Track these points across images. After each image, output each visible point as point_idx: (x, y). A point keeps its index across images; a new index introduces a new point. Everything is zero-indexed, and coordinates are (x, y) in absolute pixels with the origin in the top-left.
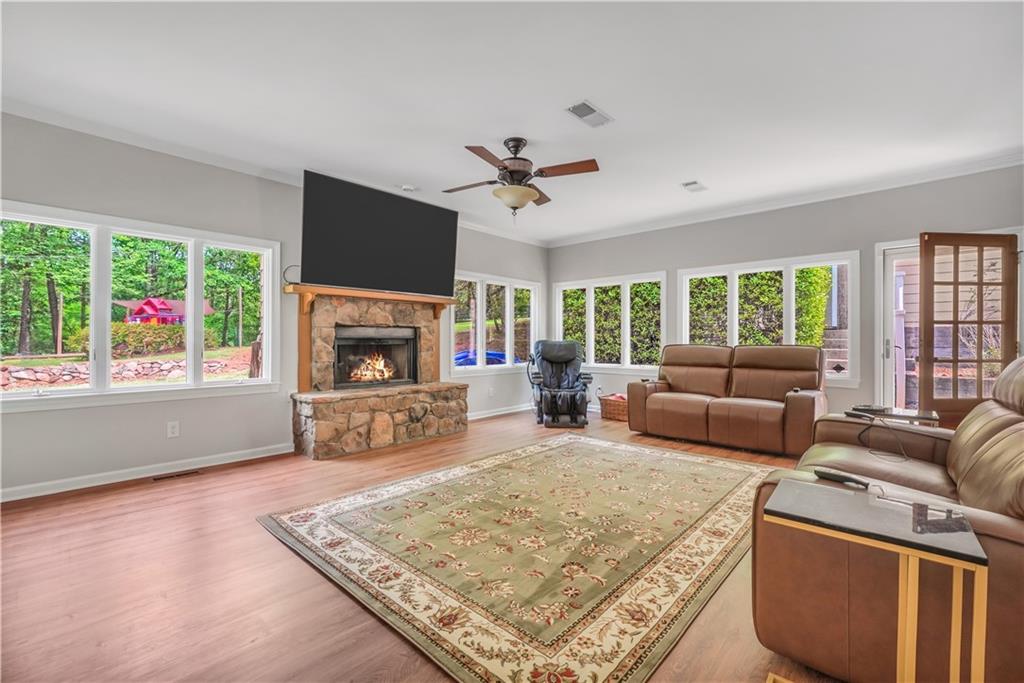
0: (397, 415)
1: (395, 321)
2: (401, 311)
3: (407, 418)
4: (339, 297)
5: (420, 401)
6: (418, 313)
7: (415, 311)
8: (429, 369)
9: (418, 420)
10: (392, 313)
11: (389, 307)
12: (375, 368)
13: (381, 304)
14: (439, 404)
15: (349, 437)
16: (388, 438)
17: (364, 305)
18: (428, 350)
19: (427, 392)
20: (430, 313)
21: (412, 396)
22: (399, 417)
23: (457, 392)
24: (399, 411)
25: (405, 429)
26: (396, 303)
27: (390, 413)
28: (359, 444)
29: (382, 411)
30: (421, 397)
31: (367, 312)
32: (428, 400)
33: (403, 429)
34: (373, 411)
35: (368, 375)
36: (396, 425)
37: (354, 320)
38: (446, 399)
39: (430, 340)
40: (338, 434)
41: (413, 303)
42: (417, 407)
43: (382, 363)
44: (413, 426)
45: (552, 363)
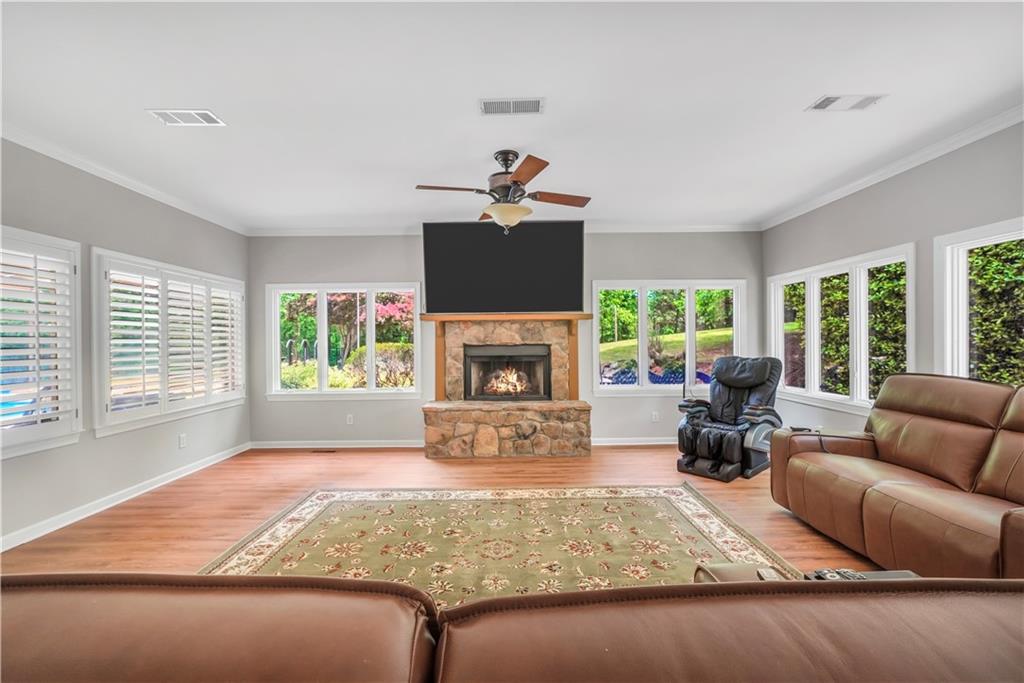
0: (503, 429)
1: (523, 339)
2: (528, 330)
3: (514, 434)
4: (465, 322)
5: (528, 419)
6: (548, 330)
7: (545, 329)
8: (562, 387)
9: (526, 437)
10: (519, 332)
11: (516, 326)
12: (509, 381)
13: (507, 325)
14: (552, 423)
15: (455, 443)
16: (493, 449)
17: (491, 325)
18: (560, 367)
19: (536, 411)
20: (564, 329)
21: (518, 413)
22: (505, 432)
23: (576, 413)
24: (503, 426)
25: (511, 444)
26: (523, 323)
27: (495, 427)
28: (463, 450)
29: (486, 424)
30: (529, 415)
31: (493, 332)
32: (537, 418)
33: (509, 444)
34: (477, 422)
35: (503, 387)
36: (501, 439)
37: (479, 341)
38: (561, 419)
39: (562, 358)
40: (445, 440)
41: (542, 321)
42: (524, 424)
43: (517, 376)
44: (520, 442)
45: (730, 387)
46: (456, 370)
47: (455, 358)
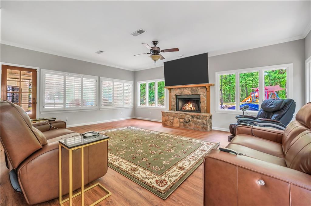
0: (181, 119)
1: (192, 93)
2: (193, 90)
3: (184, 121)
4: (176, 88)
5: (187, 117)
6: (200, 90)
7: (199, 89)
8: (204, 109)
9: (187, 123)
10: (190, 91)
11: (190, 89)
13: (187, 89)
14: (195, 119)
15: (169, 122)
16: (178, 125)
17: (183, 89)
18: (203, 102)
19: (190, 115)
20: (205, 89)
21: (185, 115)
22: (181, 120)
23: (202, 117)
24: (181, 118)
25: (183, 124)
26: (192, 88)
27: (179, 119)
28: (171, 124)
29: (176, 117)
30: (188, 116)
31: (183, 91)
32: (190, 117)
33: (182, 124)
34: (174, 117)
35: (187, 108)
36: (180, 122)
37: (179, 94)
38: (197, 118)
39: (204, 99)
40: (166, 121)
41: (197, 87)
42: (186, 119)
43: (191, 105)
44: (185, 124)
45: (266, 112)
46: (174, 102)
47: (173, 99)
